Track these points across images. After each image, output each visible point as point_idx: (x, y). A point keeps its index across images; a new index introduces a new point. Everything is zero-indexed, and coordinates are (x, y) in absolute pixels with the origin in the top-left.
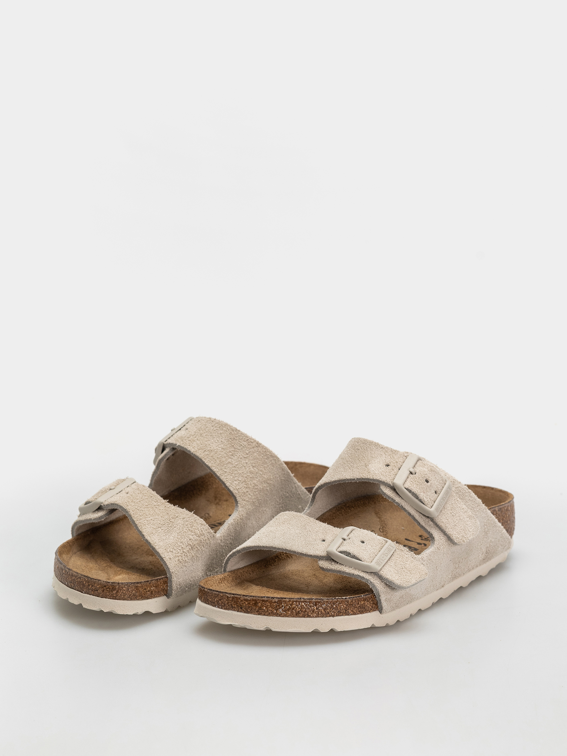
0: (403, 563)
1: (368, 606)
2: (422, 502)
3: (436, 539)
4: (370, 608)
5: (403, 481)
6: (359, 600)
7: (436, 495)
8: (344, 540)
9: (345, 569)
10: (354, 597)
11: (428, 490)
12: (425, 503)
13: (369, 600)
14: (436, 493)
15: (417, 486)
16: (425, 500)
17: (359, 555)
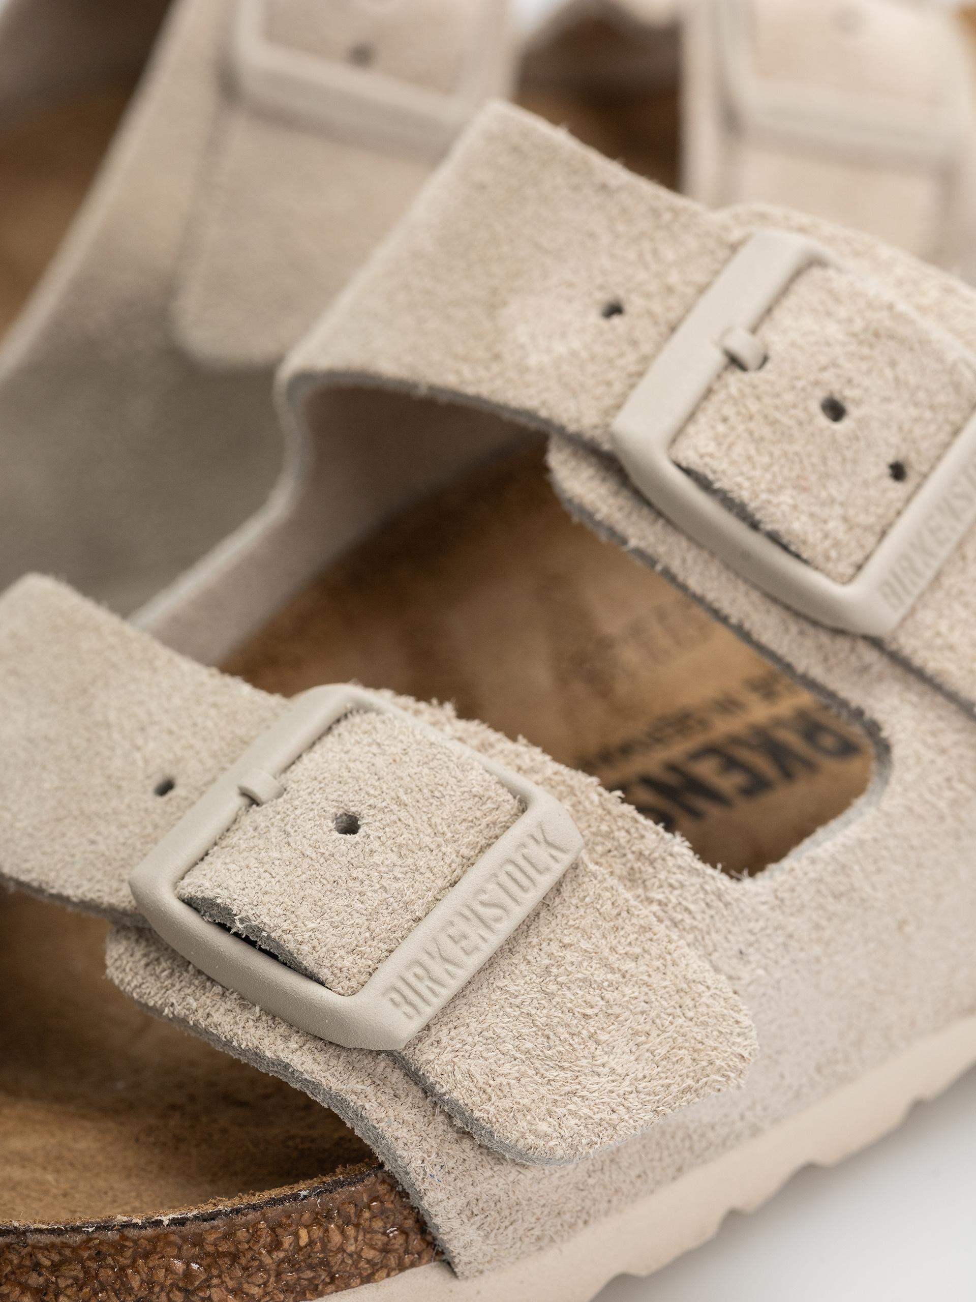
0: (600, 975)
1: (351, 1248)
2: (785, 548)
3: (898, 752)
4: (368, 1261)
5: (668, 422)
6: (280, 1225)
7: (897, 490)
8: (253, 801)
9: (217, 1017)
10: (237, 1211)
11: (835, 465)
12: (805, 555)
13: (359, 1215)
14: (898, 472)
15: (752, 452)
16: (813, 535)
17: (285, 926)
